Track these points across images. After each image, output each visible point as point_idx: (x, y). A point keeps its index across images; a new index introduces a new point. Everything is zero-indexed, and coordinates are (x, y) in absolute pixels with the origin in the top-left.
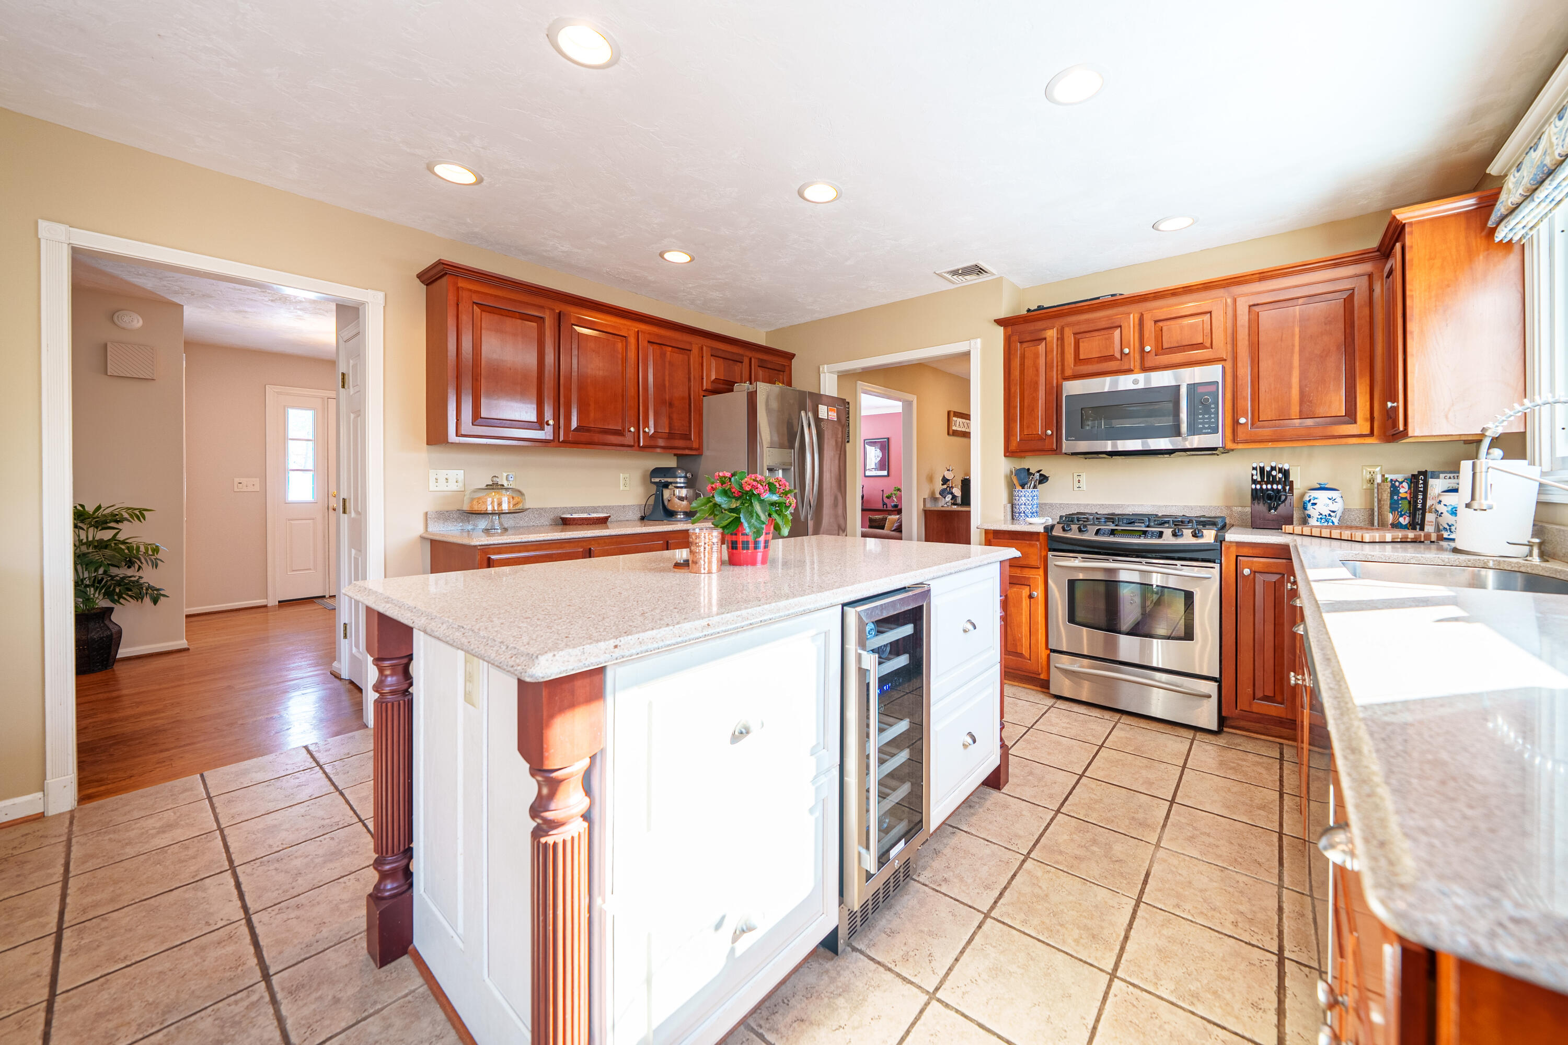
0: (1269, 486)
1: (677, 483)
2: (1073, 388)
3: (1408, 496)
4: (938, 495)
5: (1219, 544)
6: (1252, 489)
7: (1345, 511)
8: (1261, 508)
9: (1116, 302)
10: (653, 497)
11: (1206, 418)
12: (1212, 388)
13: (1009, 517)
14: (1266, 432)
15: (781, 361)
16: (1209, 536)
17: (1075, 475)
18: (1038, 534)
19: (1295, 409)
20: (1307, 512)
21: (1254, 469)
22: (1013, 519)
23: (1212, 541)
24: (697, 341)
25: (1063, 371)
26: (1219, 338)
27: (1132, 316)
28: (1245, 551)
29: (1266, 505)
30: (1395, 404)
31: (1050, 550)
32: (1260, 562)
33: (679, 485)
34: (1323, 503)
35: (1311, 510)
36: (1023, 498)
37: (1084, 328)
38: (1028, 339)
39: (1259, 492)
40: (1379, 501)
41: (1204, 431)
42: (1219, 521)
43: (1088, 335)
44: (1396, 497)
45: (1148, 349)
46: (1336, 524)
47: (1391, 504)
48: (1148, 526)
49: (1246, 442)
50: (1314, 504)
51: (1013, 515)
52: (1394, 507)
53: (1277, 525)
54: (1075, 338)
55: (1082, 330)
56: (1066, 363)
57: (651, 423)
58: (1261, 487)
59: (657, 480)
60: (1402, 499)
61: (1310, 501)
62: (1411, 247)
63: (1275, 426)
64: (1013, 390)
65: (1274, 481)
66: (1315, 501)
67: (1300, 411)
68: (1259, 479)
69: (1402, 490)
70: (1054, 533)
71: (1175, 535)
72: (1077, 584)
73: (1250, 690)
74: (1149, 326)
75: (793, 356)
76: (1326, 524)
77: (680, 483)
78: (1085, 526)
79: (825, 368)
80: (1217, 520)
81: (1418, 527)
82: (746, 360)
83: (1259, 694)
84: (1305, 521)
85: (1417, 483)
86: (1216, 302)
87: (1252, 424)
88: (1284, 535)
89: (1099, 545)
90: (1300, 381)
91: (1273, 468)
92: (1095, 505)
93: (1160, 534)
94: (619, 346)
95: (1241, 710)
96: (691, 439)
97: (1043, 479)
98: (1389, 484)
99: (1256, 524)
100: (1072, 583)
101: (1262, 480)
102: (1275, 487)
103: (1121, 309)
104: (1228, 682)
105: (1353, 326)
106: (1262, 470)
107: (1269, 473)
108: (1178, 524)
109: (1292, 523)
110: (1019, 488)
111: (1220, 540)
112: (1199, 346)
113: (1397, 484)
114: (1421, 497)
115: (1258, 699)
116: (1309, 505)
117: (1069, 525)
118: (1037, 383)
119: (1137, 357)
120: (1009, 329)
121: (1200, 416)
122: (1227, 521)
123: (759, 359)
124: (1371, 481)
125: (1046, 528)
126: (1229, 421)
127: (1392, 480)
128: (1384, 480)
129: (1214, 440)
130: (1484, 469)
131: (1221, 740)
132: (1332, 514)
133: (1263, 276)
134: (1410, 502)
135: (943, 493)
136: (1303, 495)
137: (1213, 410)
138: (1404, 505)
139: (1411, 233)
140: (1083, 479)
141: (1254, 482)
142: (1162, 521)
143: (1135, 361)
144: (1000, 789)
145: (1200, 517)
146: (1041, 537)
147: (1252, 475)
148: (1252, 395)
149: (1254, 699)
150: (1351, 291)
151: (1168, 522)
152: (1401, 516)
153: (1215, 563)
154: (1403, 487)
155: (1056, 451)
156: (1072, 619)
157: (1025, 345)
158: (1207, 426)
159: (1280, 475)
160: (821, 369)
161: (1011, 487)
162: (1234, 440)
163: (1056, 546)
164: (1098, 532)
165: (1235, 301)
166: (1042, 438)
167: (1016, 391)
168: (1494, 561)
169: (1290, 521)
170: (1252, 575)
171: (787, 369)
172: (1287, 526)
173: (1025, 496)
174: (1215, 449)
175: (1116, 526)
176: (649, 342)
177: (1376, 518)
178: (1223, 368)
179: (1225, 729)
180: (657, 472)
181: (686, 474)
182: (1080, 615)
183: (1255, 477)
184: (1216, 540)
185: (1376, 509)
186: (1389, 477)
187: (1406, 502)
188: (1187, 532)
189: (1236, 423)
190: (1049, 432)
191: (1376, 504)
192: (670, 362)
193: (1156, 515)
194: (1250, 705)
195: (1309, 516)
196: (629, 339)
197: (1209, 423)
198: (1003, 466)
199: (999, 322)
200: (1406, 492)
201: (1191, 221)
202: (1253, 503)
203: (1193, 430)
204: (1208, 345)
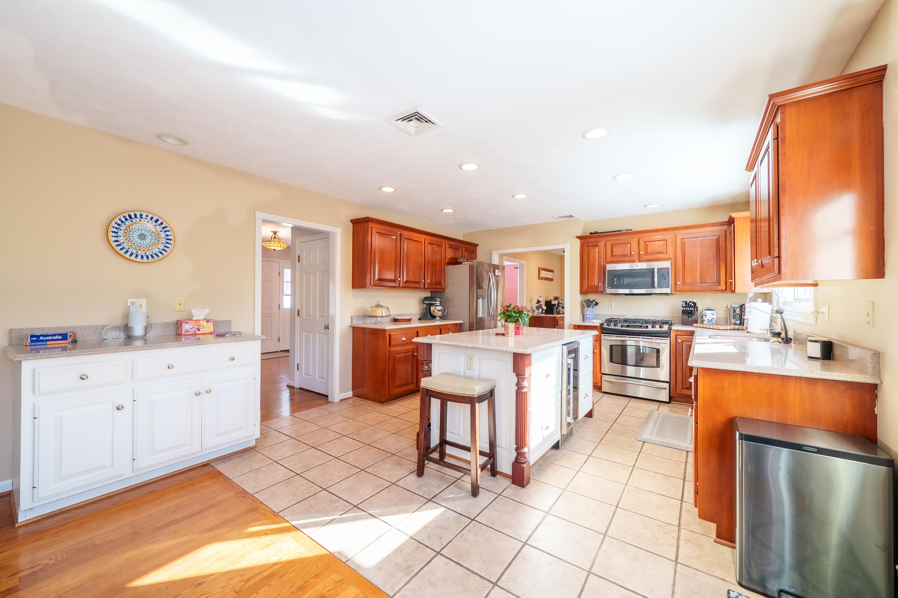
0: (689, 309)
1: (437, 304)
2: (610, 267)
3: (739, 313)
4: (535, 309)
5: (669, 330)
6: (682, 310)
7: (717, 318)
8: (686, 317)
9: (629, 233)
10: (425, 310)
11: (665, 282)
12: (666, 270)
13: (582, 320)
14: (687, 288)
15: (473, 248)
16: (666, 328)
17: (609, 302)
18: (597, 327)
19: (698, 280)
20: (703, 319)
21: (683, 302)
22: (583, 320)
23: (667, 329)
24: (444, 241)
25: (606, 259)
26: (670, 250)
27: (635, 239)
28: (679, 333)
29: (688, 316)
30: (732, 281)
31: (602, 333)
32: (685, 337)
33: (437, 305)
34: (709, 315)
35: (704, 318)
36: (588, 312)
37: (615, 242)
38: (591, 245)
39: (685, 311)
40: (729, 315)
41: (664, 287)
42: (670, 322)
43: (617, 245)
44: (735, 314)
45: (641, 253)
46: (714, 323)
47: (733, 316)
48: (642, 324)
49: (680, 291)
50: (706, 316)
51: (583, 319)
52: (734, 317)
53: (691, 324)
54: (611, 246)
55: (615, 243)
56: (607, 255)
57: (429, 278)
58: (686, 309)
59: (428, 302)
60: (737, 314)
61: (704, 314)
62: (736, 226)
63: (691, 286)
64: (584, 266)
65: (690, 307)
66: (706, 315)
67: (700, 280)
68: (685, 306)
69: (737, 311)
70: (604, 326)
71: (653, 327)
72: (614, 347)
73: (681, 386)
74: (642, 243)
75: (477, 245)
76: (710, 323)
77: (438, 304)
78: (617, 324)
79: (494, 252)
80: (669, 321)
81: (742, 324)
82: (461, 248)
83: (684, 387)
84: (702, 322)
85: (742, 308)
86: (668, 236)
87: (682, 285)
88: (694, 327)
89: (623, 331)
90: (700, 269)
91: (690, 302)
92: (618, 315)
93: (647, 327)
94: (419, 246)
95: (678, 393)
96: (442, 284)
97: (597, 304)
98: (733, 309)
99: (684, 323)
100: (611, 347)
101: (686, 306)
102: (691, 309)
103: (631, 236)
104: (673, 383)
105: (719, 249)
106: (686, 302)
107: (689, 304)
108: (654, 323)
109: (697, 323)
110: (586, 307)
111: (670, 329)
112: (662, 253)
113: (735, 308)
114: (743, 313)
115: (684, 389)
116: (704, 316)
117: (610, 323)
118: (595, 264)
119: (637, 255)
120: (582, 240)
121: (662, 281)
122: (673, 322)
123: (465, 248)
124: (727, 307)
125: (600, 324)
126: (673, 283)
127: (734, 307)
128: (732, 307)
129: (668, 290)
130: (748, 307)
131: (670, 405)
132: (712, 320)
133: (686, 228)
134: (740, 315)
135: (537, 308)
136: (702, 312)
137: (667, 279)
138: (738, 316)
139: (736, 221)
140: (613, 304)
141: (683, 307)
142: (647, 322)
143: (636, 258)
144: (592, 418)
145: (662, 320)
146: (598, 328)
147: (682, 304)
148: (682, 273)
149: (682, 389)
150: (719, 236)
151: (650, 322)
152: (737, 320)
153: (668, 337)
154: (737, 310)
155: (603, 292)
156: (611, 361)
157: (589, 248)
158: (665, 285)
159: (693, 305)
160: (492, 252)
161: (583, 307)
162: (675, 290)
163: (604, 331)
164: (622, 326)
165: (676, 236)
166: (597, 287)
167: (585, 267)
168: (756, 335)
169: (696, 322)
170: (682, 342)
171: (475, 251)
172: (695, 324)
173: (589, 311)
174: (668, 294)
175: (629, 323)
176: (429, 243)
177: (728, 321)
178: (671, 262)
179: (672, 402)
180: (426, 299)
181: (441, 300)
182: (614, 359)
183: (683, 305)
184: (668, 329)
185: (728, 318)
186: (733, 306)
187: (739, 315)
188: (658, 326)
189: (676, 283)
190: (600, 285)
191: (728, 316)
192: (435, 252)
193: (644, 319)
194: (681, 391)
195: (704, 320)
196: (422, 242)
197: (666, 284)
198: (579, 298)
199: (578, 237)
200: (739, 312)
201: (659, 205)
202: (682, 315)
203: (660, 286)
204: (666, 253)
